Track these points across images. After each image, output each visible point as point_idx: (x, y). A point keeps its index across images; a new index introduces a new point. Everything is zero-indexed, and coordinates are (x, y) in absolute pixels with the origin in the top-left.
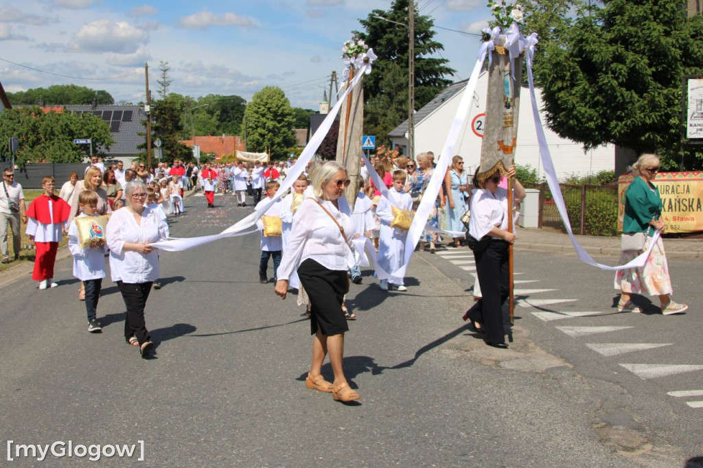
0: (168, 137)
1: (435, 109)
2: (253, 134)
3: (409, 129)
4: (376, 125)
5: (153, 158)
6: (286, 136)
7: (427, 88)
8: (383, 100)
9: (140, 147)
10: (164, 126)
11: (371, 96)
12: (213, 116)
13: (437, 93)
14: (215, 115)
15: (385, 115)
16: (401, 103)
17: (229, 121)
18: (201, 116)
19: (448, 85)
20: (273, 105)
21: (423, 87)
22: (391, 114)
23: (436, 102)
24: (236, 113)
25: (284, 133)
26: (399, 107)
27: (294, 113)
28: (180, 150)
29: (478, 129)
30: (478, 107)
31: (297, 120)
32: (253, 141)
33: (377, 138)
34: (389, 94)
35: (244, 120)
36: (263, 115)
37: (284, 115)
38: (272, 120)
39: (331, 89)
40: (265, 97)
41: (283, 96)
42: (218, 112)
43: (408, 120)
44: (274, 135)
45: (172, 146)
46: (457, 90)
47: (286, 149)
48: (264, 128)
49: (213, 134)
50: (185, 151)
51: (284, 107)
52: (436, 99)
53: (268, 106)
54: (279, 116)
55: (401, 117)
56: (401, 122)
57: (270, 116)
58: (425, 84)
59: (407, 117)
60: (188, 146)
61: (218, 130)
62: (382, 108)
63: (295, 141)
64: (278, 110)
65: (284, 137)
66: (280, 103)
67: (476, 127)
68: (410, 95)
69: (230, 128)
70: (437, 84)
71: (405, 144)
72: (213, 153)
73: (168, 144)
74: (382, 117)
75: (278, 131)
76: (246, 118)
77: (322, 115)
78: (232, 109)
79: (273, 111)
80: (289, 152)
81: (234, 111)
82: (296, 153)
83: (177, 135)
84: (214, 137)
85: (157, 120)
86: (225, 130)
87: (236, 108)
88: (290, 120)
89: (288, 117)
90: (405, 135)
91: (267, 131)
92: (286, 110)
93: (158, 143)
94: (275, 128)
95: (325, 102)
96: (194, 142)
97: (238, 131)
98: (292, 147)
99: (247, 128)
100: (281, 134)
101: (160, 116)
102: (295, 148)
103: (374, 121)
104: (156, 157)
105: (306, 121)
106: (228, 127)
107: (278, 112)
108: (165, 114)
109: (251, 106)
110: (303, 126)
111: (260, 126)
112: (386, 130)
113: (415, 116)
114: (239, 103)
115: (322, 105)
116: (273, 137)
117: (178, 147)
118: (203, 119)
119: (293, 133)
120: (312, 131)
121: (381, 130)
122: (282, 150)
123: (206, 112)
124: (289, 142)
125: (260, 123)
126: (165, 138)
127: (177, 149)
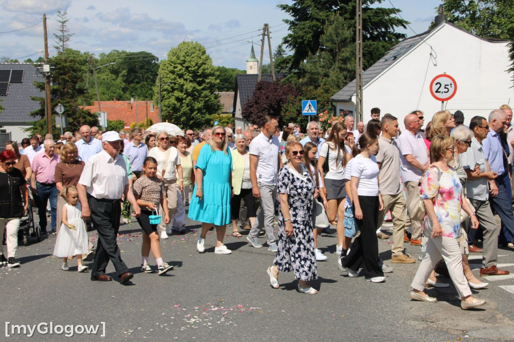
0: (68, 102)
1: (386, 68)
2: (169, 98)
3: (356, 92)
4: (316, 87)
5: (54, 126)
6: (208, 101)
7: (375, 43)
8: (324, 58)
9: (34, 114)
10: (64, 89)
11: (310, 53)
12: (118, 76)
13: (387, 49)
14: (121, 74)
15: (326, 75)
16: (345, 61)
17: (138, 83)
18: (103, 76)
19: (401, 40)
20: (192, 63)
21: (370, 42)
22: (333, 74)
23: (386, 60)
24: (146, 73)
25: (206, 97)
26: (343, 66)
27: (218, 73)
28: (84, 118)
29: (437, 92)
30: (435, 65)
31: (221, 81)
32: (169, 107)
33: (318, 102)
34: (331, 51)
35: (157, 80)
36: (181, 76)
37: (205, 76)
38: (191, 81)
39: (263, 45)
40: (182, 54)
41: (204, 53)
42: (124, 72)
43: (355, 81)
44: (194, 100)
45: (74, 113)
46: (411, 46)
47: (208, 116)
48: (182, 91)
49: (120, 98)
50: (89, 118)
51: (206, 67)
52: (386, 57)
54: (200, 76)
55: (346, 78)
56: (346, 84)
57: (188, 76)
58: (373, 38)
59: (352, 78)
60: (92, 112)
61: (125, 93)
62: (323, 67)
63: (218, 106)
64: (198, 69)
65: (206, 102)
66: (201, 62)
67: (434, 90)
68: (357, 53)
69: (139, 91)
70: (387, 39)
71: (351, 110)
72: (120, 121)
73: (68, 111)
74: (323, 78)
75: (199, 94)
76: (161, 79)
77: (251, 75)
78: (142, 68)
79: (191, 70)
80: (212, 120)
81: (144, 70)
82: (221, 120)
83: (80, 100)
84: (120, 102)
85: (54, 82)
86: (133, 94)
87: (146, 67)
88: (212, 82)
89: (210, 77)
90: (351, 99)
91: (185, 94)
92: (208, 70)
93: (60, 109)
94: (195, 91)
95: (253, 60)
96: (100, 108)
97: (150, 95)
98: (215, 113)
99: (161, 91)
100: (202, 97)
101: (58, 77)
102: (219, 115)
103: (314, 82)
104: (58, 126)
105: (230, 83)
106: (136, 89)
107: (198, 72)
108: (65, 74)
109: (165, 65)
110: (226, 88)
111: (177, 89)
112: (328, 93)
113: (363, 76)
114: (149, 61)
115: (249, 63)
116: (192, 101)
117: (80, 114)
118: (106, 80)
119: (216, 97)
120: (240, 95)
121: (322, 93)
122: (204, 117)
123: (109, 72)
124: (212, 108)
125: (177, 85)
126: (66, 103)
127: (79, 117)
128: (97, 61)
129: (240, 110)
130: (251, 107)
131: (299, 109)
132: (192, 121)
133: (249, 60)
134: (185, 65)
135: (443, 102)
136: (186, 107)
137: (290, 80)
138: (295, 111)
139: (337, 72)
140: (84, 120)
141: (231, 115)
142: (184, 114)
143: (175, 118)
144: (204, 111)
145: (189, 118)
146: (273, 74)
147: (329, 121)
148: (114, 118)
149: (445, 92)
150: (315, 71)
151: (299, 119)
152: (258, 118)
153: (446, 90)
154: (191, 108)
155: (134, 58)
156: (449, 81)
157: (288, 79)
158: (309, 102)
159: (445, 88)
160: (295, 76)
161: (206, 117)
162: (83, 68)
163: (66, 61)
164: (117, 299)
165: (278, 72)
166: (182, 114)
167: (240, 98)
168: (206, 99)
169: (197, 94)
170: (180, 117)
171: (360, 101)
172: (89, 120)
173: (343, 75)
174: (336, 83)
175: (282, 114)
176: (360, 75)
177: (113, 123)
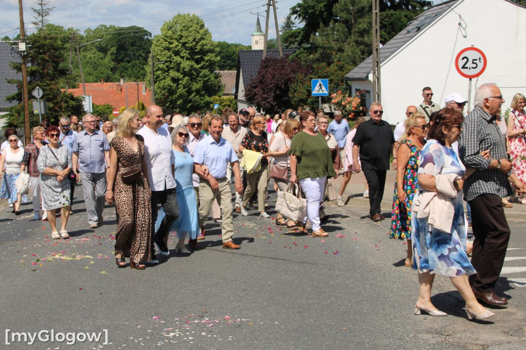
0: (48, 85)
1: (408, 41)
2: (164, 79)
3: (373, 69)
4: (329, 64)
5: (32, 112)
6: (207, 80)
7: (397, 13)
8: (338, 31)
9: (10, 99)
10: (43, 70)
11: (321, 25)
12: (106, 54)
13: (410, 19)
14: (109, 52)
15: (341, 50)
16: (362, 33)
17: (129, 62)
18: (89, 55)
20: (189, 38)
21: (391, 11)
22: (349, 49)
23: (408, 32)
24: (137, 50)
25: (205, 76)
26: (360, 39)
27: (218, 49)
28: (66, 102)
29: (463, 67)
30: (465, 37)
31: (222, 57)
32: (164, 89)
33: (331, 81)
34: (346, 22)
35: (150, 59)
36: (177, 53)
37: (204, 52)
38: (188, 59)
39: (268, 16)
40: (179, 28)
41: (202, 26)
42: (113, 50)
43: (371, 56)
44: (191, 80)
45: (55, 97)
46: (437, 15)
47: (207, 99)
48: (178, 70)
49: (108, 79)
50: (72, 103)
51: (204, 42)
52: (409, 28)
53: (183, 41)
54: (198, 53)
55: (363, 53)
56: (364, 59)
57: (185, 53)
59: (370, 53)
60: (75, 96)
61: (114, 73)
62: (337, 40)
63: (219, 87)
64: (195, 46)
65: (205, 82)
66: (199, 36)
67: (460, 65)
68: (373, 23)
69: (130, 71)
70: (410, 7)
71: (368, 89)
72: (109, 105)
73: (49, 94)
74: (336, 54)
75: (197, 73)
76: (153, 57)
77: (255, 51)
78: (133, 44)
79: (188, 47)
80: (211, 103)
81: (135, 47)
82: (222, 103)
83: (61, 82)
84: (108, 83)
85: (32, 62)
86: (123, 74)
87: (138, 43)
88: (212, 59)
89: (209, 54)
90: (367, 77)
91: (182, 74)
92: (207, 45)
93: (38, 93)
94: (192, 70)
95: (259, 33)
96: (84, 90)
97: (142, 75)
98: (215, 95)
99: (154, 71)
100: (201, 77)
101: (37, 57)
102: (220, 96)
103: (326, 58)
104: (36, 112)
105: (233, 60)
106: (127, 69)
107: (196, 49)
108: (44, 53)
109: (159, 40)
110: (229, 65)
111: (172, 68)
112: (343, 71)
113: (381, 51)
114: (141, 36)
115: (254, 37)
116: (190, 82)
117: (62, 99)
118: (92, 58)
119: (217, 77)
120: (243, 74)
121: (336, 71)
122: (203, 100)
123: (96, 50)
124: (212, 89)
125: (173, 63)
126: (45, 86)
127: (61, 101)
128: (82, 38)
129: (243, 91)
130: (255, 87)
131: (309, 89)
132: (190, 104)
133: (254, 34)
134: (182, 41)
135: (470, 79)
136: (182, 88)
137: (300, 56)
138: (304, 91)
139: (353, 46)
140: (66, 105)
141: (234, 97)
142: (181, 96)
143: (170, 101)
144: (203, 93)
145: (186, 101)
146: (280, 50)
147: (343, 103)
148: (101, 102)
149: (473, 68)
150: (328, 45)
151: (310, 100)
152: (263, 100)
153: (474, 66)
154: (188, 90)
155: (124, 33)
156: (477, 55)
157: (297, 56)
158: (320, 81)
159: (473, 63)
160: (306, 51)
161: (206, 100)
162: (67, 45)
163: (45, 38)
164: (89, 310)
165: (287, 47)
166: (178, 96)
167: (243, 77)
168: (205, 79)
169: (195, 73)
170: (176, 100)
171: (378, 79)
172: (73, 105)
173: (360, 49)
174: (352, 59)
175: (290, 95)
176: (377, 50)
177: (101, 107)
